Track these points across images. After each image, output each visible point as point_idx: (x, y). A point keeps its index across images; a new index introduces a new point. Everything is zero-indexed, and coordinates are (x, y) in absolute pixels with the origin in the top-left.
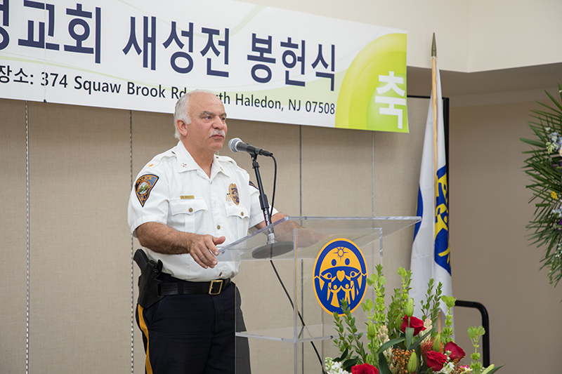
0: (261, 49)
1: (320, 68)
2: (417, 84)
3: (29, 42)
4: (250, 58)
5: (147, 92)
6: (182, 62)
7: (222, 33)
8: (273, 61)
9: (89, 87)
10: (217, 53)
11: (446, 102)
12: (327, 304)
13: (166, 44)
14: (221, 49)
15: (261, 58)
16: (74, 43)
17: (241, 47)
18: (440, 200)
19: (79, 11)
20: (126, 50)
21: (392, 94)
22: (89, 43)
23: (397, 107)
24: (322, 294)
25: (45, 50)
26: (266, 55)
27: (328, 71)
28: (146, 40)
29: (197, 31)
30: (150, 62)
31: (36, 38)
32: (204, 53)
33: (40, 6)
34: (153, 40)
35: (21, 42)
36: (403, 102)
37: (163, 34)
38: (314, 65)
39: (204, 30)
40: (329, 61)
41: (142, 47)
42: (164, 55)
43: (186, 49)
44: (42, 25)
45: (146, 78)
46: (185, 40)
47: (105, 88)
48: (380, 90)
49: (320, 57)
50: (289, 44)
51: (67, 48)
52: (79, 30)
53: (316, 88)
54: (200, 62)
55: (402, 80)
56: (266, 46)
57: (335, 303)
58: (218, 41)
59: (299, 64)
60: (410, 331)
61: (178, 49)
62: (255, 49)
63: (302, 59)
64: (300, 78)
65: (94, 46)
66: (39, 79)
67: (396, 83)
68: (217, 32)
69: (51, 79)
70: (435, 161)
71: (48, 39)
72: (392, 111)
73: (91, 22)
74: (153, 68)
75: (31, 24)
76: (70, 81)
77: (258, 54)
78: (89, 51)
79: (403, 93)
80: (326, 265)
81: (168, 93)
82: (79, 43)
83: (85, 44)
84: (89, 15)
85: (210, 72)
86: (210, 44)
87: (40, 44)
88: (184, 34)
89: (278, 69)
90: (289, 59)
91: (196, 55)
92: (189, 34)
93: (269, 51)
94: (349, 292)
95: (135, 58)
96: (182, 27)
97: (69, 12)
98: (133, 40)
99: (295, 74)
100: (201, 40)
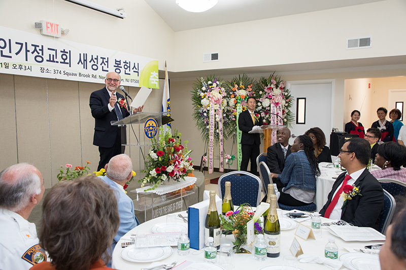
0: (118, 64)
1: (135, 70)
2: (161, 75)
3: (49, 61)
4: (115, 66)
5: (85, 76)
6: (95, 67)
7: (107, 59)
8: (121, 67)
9: (68, 74)
10: (105, 65)
11: (169, 80)
12: (148, 136)
13: (90, 62)
14: (106, 63)
15: (118, 66)
16: (63, 61)
17: (112, 63)
18: (168, 108)
19: (64, 51)
20: (78, 63)
21: (155, 78)
22: (67, 61)
23: (156, 81)
24: (146, 133)
25: (55, 63)
26: (119, 66)
27: (137, 70)
28: (84, 60)
29: (99, 58)
30: (85, 67)
31: (52, 60)
32: (101, 64)
33: (54, 50)
34: (86, 60)
35: (47, 61)
36: (158, 80)
37: (89, 59)
38: (133, 69)
39: (101, 58)
40: (137, 68)
41: (83, 62)
42: (89, 65)
43: (96, 63)
44: (53, 55)
45: (84, 72)
46: (96, 61)
47: (73, 75)
48: (151, 76)
49: (134, 66)
50: (126, 62)
51: (61, 62)
52: (64, 57)
53: (134, 76)
54: (100, 67)
55: (157, 74)
56: (119, 63)
57: (150, 136)
58: (105, 61)
59: (128, 68)
60: (171, 142)
61: (94, 63)
62: (116, 64)
63: (129, 67)
64: (129, 73)
65: (69, 62)
66: (53, 72)
67: (156, 74)
68: (105, 59)
69: (56, 72)
70: (167, 97)
71: (55, 60)
72: (155, 83)
73: (68, 55)
74: (86, 69)
75: (50, 55)
76: (62, 72)
77: (117, 65)
78: (68, 63)
79: (158, 77)
80: (147, 125)
81: (91, 76)
82: (64, 61)
83: (66, 61)
84: (67, 53)
85: (103, 70)
86: (103, 62)
87: (53, 61)
88: (95, 59)
89: (123, 70)
90: (126, 67)
91: (99, 65)
92: (97, 59)
93: (120, 64)
94: (153, 132)
95: (81, 66)
96: (95, 57)
97: (61, 52)
98: (80, 60)
99: (127, 71)
100: (100, 61)
